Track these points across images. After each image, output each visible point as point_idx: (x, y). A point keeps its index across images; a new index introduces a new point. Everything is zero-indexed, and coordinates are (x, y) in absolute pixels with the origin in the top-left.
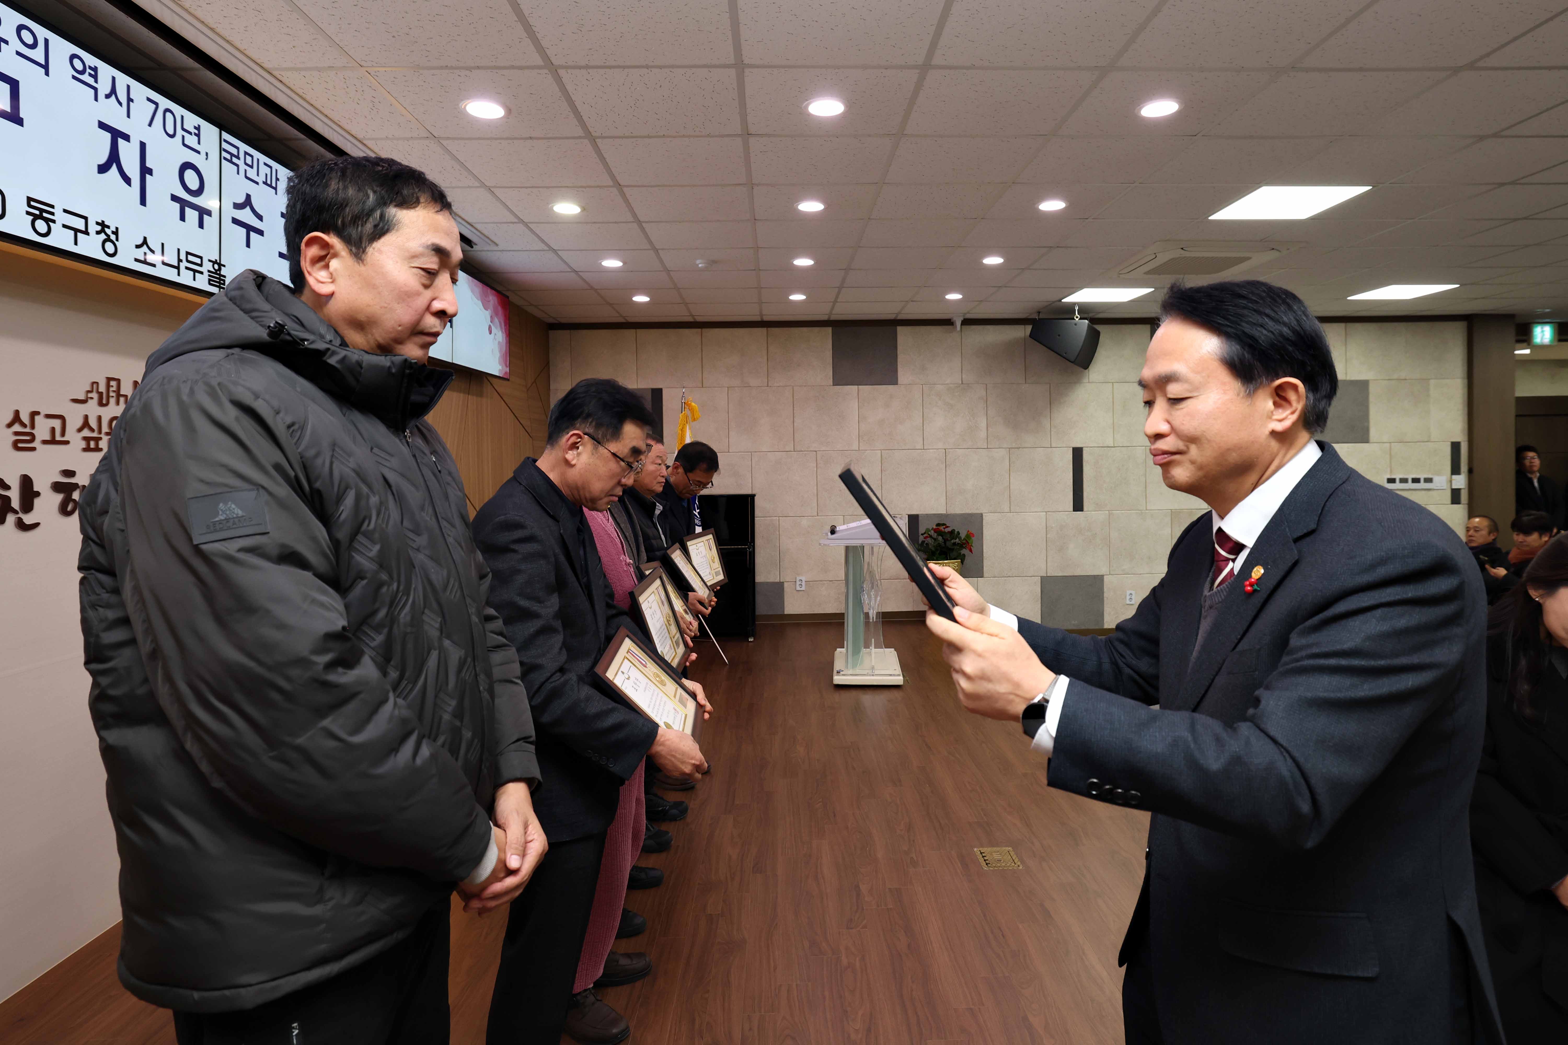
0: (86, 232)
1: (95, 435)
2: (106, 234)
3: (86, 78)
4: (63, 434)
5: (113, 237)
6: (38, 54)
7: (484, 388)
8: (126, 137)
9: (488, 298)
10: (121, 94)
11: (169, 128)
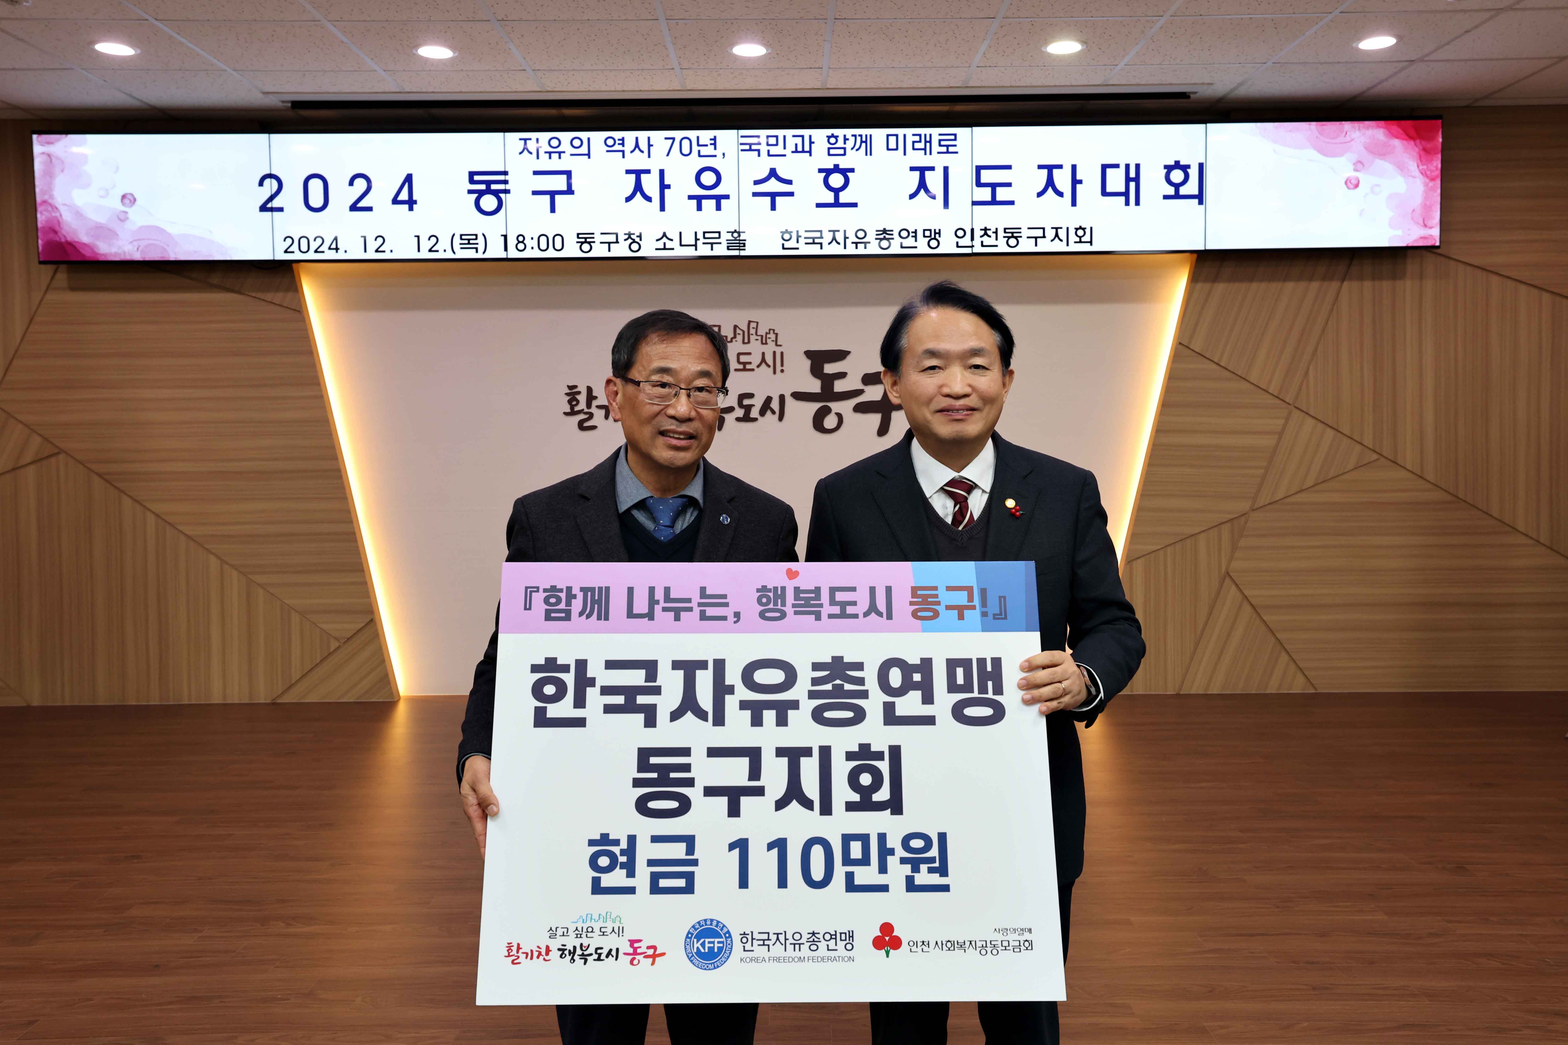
0: (617, 242)
2: (632, 239)
3: (617, 147)
5: (637, 240)
6: (584, 149)
7: (1411, 266)
8: (648, 172)
9: (1341, 139)
10: (643, 145)
11: (686, 150)
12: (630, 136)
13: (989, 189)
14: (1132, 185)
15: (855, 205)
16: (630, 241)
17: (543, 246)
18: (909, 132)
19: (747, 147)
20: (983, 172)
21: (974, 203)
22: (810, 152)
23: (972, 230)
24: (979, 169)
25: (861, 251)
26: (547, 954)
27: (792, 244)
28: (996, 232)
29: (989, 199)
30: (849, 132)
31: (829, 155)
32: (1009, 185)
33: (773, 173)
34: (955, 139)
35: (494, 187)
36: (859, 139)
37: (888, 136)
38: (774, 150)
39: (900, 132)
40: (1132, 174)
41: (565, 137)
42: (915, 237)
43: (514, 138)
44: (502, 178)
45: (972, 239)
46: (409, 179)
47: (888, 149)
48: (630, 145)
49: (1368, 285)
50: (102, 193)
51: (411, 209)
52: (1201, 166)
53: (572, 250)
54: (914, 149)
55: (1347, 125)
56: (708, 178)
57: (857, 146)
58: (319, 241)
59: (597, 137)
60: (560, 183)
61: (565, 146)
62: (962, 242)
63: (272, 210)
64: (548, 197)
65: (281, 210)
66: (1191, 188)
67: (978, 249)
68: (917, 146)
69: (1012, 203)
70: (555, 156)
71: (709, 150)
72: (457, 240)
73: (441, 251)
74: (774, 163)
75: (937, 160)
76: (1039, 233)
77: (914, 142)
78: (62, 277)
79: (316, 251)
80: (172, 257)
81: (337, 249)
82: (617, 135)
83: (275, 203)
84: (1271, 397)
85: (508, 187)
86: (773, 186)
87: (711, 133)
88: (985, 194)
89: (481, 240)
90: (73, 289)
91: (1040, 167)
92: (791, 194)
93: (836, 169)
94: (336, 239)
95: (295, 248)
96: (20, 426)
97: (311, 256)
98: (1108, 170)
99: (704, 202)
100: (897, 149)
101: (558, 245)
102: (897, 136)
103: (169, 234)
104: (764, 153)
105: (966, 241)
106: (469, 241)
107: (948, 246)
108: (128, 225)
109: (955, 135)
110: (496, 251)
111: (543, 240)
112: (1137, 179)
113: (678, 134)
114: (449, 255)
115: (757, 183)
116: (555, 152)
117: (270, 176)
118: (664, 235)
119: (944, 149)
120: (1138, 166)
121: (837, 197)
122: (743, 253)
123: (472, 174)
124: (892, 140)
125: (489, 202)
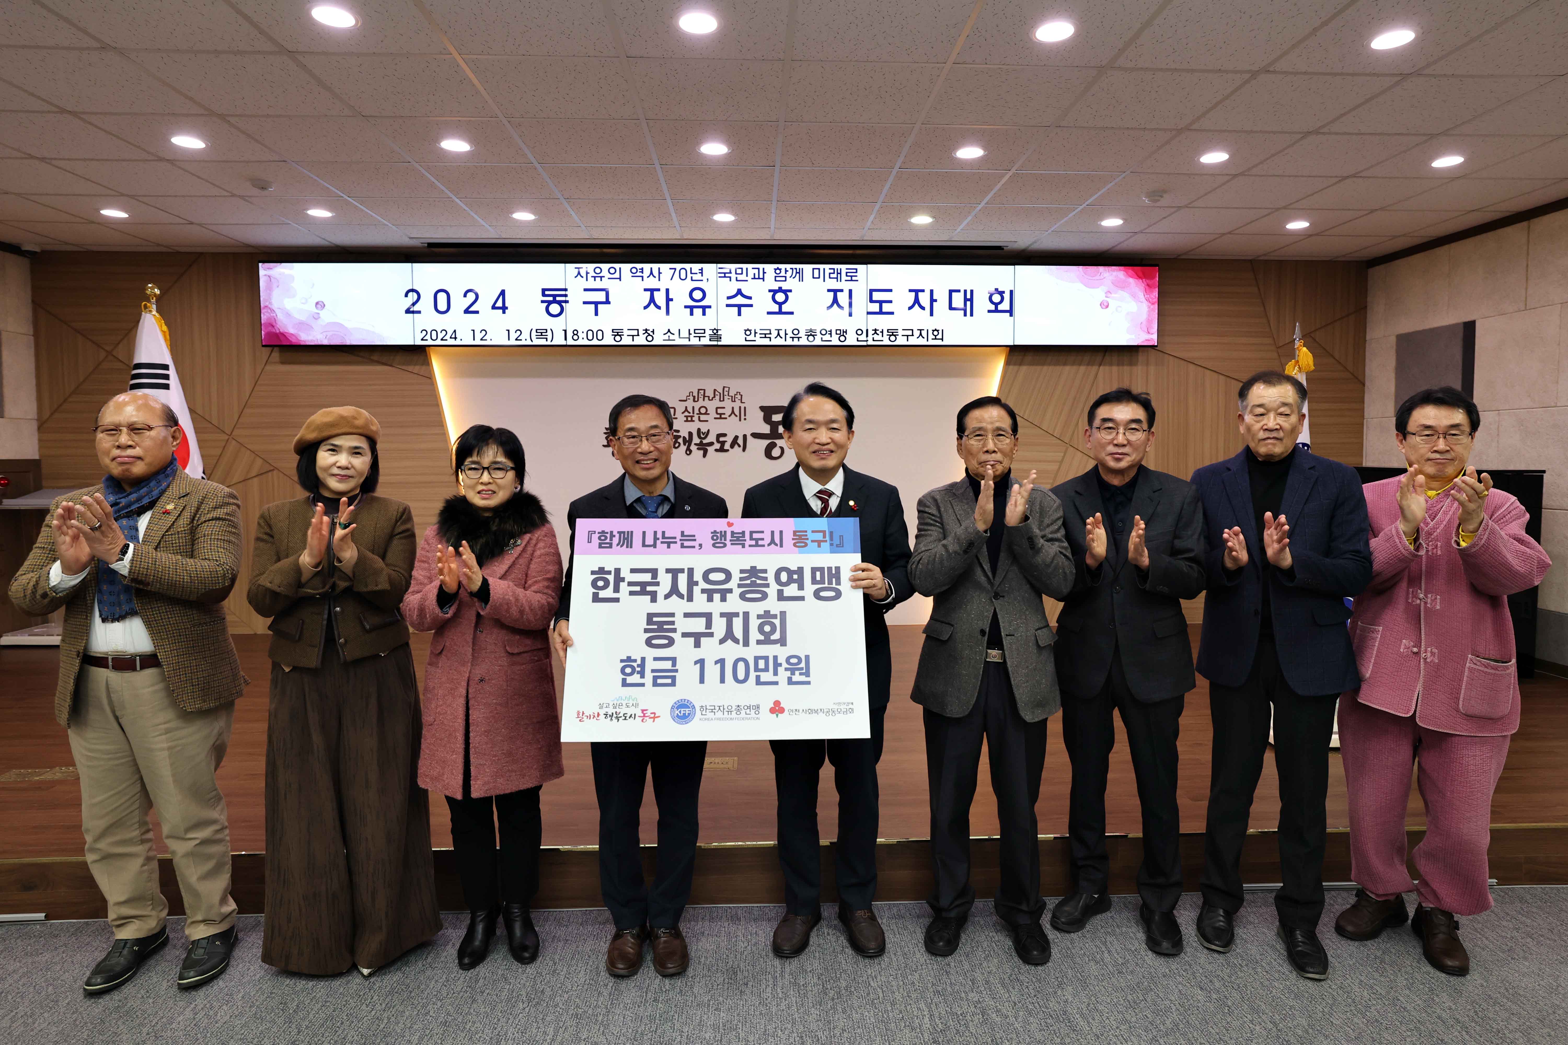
0: (638, 335)
1: (691, 414)
2: (648, 333)
3: (639, 274)
4: (674, 415)
5: (651, 334)
6: (617, 275)
7: (1141, 357)
8: (658, 290)
9: (1097, 277)
10: (656, 273)
11: (683, 276)
12: (647, 267)
13: (878, 305)
14: (968, 303)
15: (792, 313)
16: (646, 334)
17: (590, 337)
18: (827, 267)
19: (723, 275)
20: (874, 293)
21: (869, 313)
22: (763, 279)
23: (867, 330)
24: (871, 291)
25: (796, 342)
26: (598, 716)
27: (752, 337)
28: (882, 332)
29: (878, 310)
30: (788, 266)
31: (776, 281)
32: (891, 302)
33: (739, 292)
34: (856, 272)
35: (558, 299)
36: (795, 271)
37: (813, 269)
38: (740, 277)
39: (821, 266)
40: (968, 296)
41: (605, 267)
42: (831, 334)
43: (571, 268)
44: (563, 293)
45: (867, 336)
46: (503, 293)
47: (814, 278)
48: (647, 272)
49: (1115, 369)
50: (304, 301)
51: (504, 312)
52: (1011, 292)
53: (609, 340)
54: (830, 278)
55: (1101, 269)
56: (697, 295)
57: (794, 276)
58: (444, 333)
59: (626, 267)
60: (601, 297)
61: (605, 273)
62: (860, 338)
63: (413, 312)
64: (593, 306)
65: (419, 312)
66: (1005, 306)
67: (871, 342)
68: (832, 276)
69: (892, 313)
70: (598, 279)
71: (698, 277)
72: (534, 333)
73: (524, 340)
74: (740, 285)
75: (845, 285)
76: (910, 333)
77: (830, 273)
78: (276, 355)
79: (442, 340)
80: (348, 342)
81: (455, 338)
82: (639, 266)
83: (416, 308)
84: (1055, 438)
85: (567, 299)
86: (739, 300)
87: (700, 266)
88: (875, 307)
89: (549, 333)
90: (283, 363)
91: (910, 291)
92: (751, 306)
93: (780, 290)
94: (455, 331)
95: (428, 337)
96: (249, 451)
97: (439, 342)
98: (953, 294)
99: (695, 310)
100: (819, 278)
101: (600, 337)
102: (819, 269)
103: (346, 328)
104: (733, 279)
105: (863, 337)
106: (541, 333)
107: (851, 340)
108: (320, 322)
109: (856, 269)
110: (559, 340)
111: (590, 333)
112: (971, 300)
113: (678, 266)
114: (529, 343)
115: (729, 298)
116: (598, 276)
117: (412, 290)
118: (669, 331)
119: (849, 278)
120: (972, 291)
121: (780, 308)
122: (720, 343)
123: (544, 290)
124: (816, 272)
125: (555, 309)
